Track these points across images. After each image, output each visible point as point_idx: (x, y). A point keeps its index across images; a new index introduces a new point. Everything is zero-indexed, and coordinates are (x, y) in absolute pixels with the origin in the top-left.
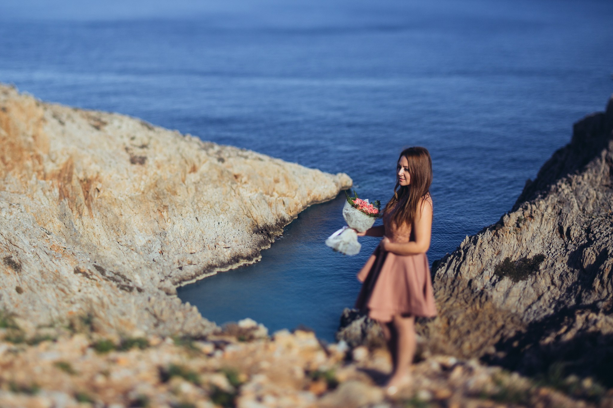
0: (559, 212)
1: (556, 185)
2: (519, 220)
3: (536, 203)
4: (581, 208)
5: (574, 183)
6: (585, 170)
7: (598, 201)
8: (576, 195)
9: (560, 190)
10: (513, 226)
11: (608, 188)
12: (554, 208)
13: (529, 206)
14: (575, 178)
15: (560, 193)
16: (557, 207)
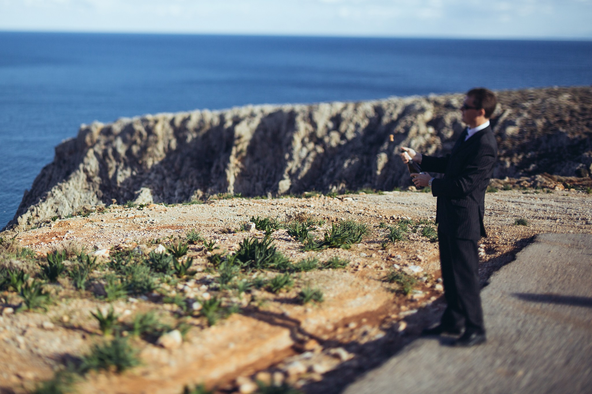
0: (56, 210)
1: (51, 191)
2: (29, 219)
3: (40, 206)
4: (71, 206)
5: (63, 189)
6: (70, 179)
7: (81, 200)
8: (66, 197)
9: (54, 195)
10: (25, 224)
11: (86, 190)
12: (52, 208)
13: (35, 209)
14: (64, 185)
15: (55, 197)
16: (54, 207)
